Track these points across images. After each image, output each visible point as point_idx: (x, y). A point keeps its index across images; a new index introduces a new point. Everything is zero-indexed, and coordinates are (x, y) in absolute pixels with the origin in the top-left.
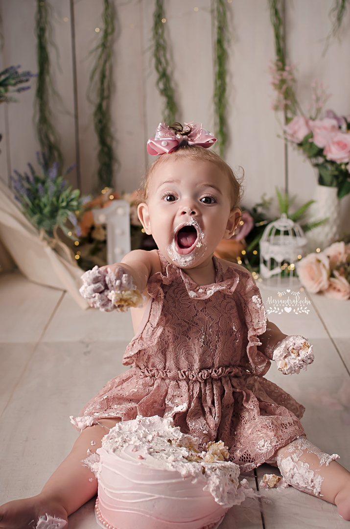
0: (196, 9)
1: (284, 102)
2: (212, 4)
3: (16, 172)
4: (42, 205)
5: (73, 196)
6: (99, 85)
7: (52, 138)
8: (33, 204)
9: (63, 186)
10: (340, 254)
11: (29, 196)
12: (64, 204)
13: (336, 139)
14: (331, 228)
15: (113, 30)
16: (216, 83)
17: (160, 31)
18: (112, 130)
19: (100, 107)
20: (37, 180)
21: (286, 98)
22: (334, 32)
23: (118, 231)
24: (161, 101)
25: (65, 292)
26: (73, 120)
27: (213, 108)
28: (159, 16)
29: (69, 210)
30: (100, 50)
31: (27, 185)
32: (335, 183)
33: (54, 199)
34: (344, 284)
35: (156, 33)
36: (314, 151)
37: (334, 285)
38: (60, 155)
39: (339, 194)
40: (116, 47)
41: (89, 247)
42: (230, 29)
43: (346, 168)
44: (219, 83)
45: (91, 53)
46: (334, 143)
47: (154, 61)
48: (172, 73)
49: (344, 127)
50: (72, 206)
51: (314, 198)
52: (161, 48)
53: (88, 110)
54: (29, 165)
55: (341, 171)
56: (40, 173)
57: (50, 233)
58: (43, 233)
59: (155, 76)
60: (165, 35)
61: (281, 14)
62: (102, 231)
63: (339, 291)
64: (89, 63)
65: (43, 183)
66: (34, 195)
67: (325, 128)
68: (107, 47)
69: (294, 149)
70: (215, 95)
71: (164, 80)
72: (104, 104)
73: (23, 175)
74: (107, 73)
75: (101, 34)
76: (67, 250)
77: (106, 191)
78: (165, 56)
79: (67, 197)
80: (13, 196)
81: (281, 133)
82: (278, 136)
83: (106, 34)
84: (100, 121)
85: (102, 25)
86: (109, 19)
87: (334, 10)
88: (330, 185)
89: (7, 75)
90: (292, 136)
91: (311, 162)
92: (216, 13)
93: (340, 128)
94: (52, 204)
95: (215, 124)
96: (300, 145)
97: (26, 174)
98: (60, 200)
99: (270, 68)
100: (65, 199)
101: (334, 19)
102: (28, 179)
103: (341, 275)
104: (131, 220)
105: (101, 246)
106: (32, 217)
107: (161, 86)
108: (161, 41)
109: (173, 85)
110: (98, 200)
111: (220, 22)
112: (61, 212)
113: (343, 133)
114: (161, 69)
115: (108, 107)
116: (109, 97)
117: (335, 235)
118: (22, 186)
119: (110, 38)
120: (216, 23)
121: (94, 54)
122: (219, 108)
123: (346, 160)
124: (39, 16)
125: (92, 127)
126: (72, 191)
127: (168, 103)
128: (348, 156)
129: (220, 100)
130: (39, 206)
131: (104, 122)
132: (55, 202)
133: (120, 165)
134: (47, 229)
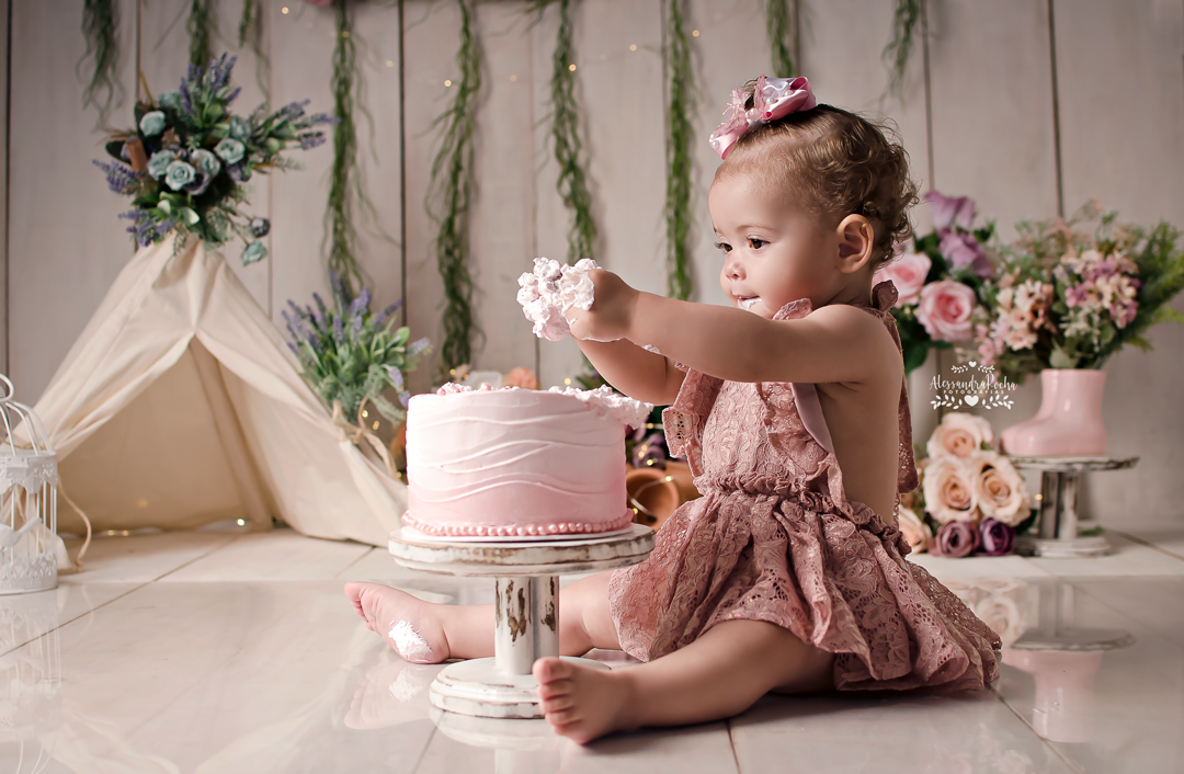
0: (633, 48)
2: (664, 38)
3: (291, 303)
4: (338, 360)
5: (397, 339)
6: (448, 184)
8: (321, 359)
11: (314, 345)
12: (381, 351)
15: (478, 83)
16: (670, 180)
17: (565, 86)
18: (472, 271)
19: (450, 223)
20: (330, 320)
22: (892, 86)
24: (566, 216)
26: (398, 252)
27: (664, 227)
28: (564, 58)
29: (390, 362)
30: (452, 118)
31: (308, 326)
33: (362, 346)
35: (558, 90)
40: (481, 117)
42: (697, 83)
44: (675, 182)
45: (435, 122)
47: (553, 140)
48: (588, 163)
50: (395, 354)
52: (566, 116)
53: (427, 233)
54: (316, 296)
56: (336, 310)
57: (351, 415)
58: (338, 415)
59: (554, 169)
60: (575, 94)
61: (792, 57)
64: (429, 145)
66: (324, 344)
68: (464, 114)
70: (669, 205)
71: (571, 176)
72: (458, 221)
73: (304, 310)
74: (465, 163)
75: (456, 90)
77: (459, 369)
78: (573, 130)
79: (386, 341)
80: (284, 345)
83: (464, 91)
84: (449, 253)
85: (458, 75)
86: (470, 65)
87: (891, 46)
89: (284, 118)
92: (670, 53)
94: (358, 355)
95: (669, 258)
97: (309, 308)
98: (374, 345)
100: (382, 342)
101: (891, 63)
102: (313, 319)
106: (317, 382)
107: (566, 188)
108: (568, 106)
109: (588, 186)
111: (676, 70)
112: (373, 368)
114: (565, 155)
115: (465, 228)
116: (466, 208)
118: (303, 328)
119: (470, 97)
120: (671, 73)
121: (441, 125)
122: (677, 230)
123: (914, 301)
124: (338, 58)
125: (434, 264)
126: (394, 330)
127: (579, 219)
128: (918, 294)
129: (677, 214)
130: (332, 362)
131: (457, 253)
132: (364, 350)
133: (484, 338)
134: (346, 406)
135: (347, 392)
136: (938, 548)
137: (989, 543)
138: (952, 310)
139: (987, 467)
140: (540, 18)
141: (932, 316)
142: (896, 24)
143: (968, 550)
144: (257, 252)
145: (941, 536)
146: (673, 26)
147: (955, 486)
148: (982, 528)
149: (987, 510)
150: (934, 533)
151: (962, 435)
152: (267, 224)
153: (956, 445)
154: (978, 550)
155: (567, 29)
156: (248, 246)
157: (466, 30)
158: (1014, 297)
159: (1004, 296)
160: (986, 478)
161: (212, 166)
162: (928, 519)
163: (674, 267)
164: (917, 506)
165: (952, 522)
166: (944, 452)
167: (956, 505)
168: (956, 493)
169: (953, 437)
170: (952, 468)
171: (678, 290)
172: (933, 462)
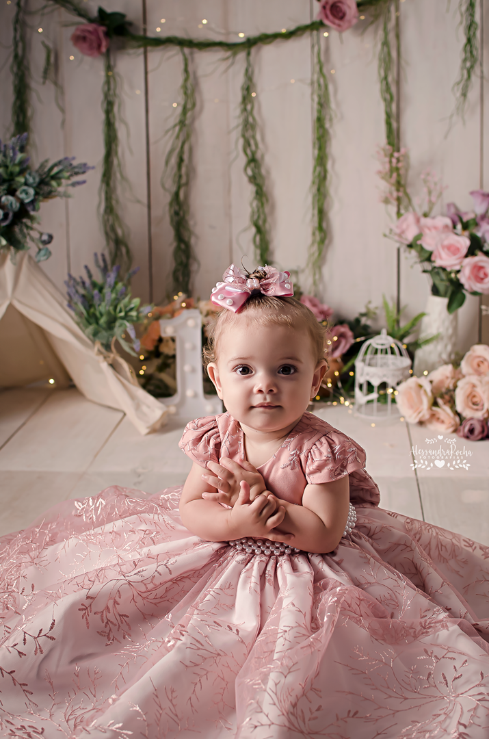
0: (293, 81)
1: (395, 194)
2: (313, 75)
3: (69, 275)
4: (98, 314)
5: (132, 306)
6: (175, 169)
7: (120, 232)
8: (88, 313)
9: (122, 294)
10: (447, 378)
11: (83, 304)
12: (122, 314)
13: (446, 243)
14: (446, 346)
15: (194, 105)
16: (315, 169)
17: (249, 107)
18: (191, 223)
19: (177, 194)
20: (94, 285)
21: (398, 190)
22: (458, 109)
23: (188, 346)
24: (250, 189)
25: (125, 413)
26: (145, 210)
27: (310, 199)
29: (128, 321)
30: (177, 129)
31: (82, 291)
32: (449, 293)
33: (111, 309)
34: (448, 415)
35: (244, 109)
36: (426, 255)
37: (437, 416)
38: (128, 252)
39: (450, 307)
40: (198, 124)
41: (157, 362)
42: (333, 105)
43: (456, 276)
44: (318, 169)
45: (167, 132)
46: (443, 247)
47: (241, 141)
48: (263, 157)
49: (459, 226)
50: (132, 316)
51: (427, 311)
52: (249, 126)
53: (163, 200)
54: (86, 267)
55: (451, 281)
56: (98, 277)
57: (107, 347)
58: (98, 346)
59: (243, 160)
60: (255, 112)
61: (393, 89)
62: (170, 344)
63: (443, 422)
64: (164, 144)
65: (101, 289)
66: (88, 302)
67: (435, 228)
68: (185, 125)
69: (406, 250)
70: (313, 183)
71: (252, 165)
72: (182, 193)
73: (79, 280)
74: (186, 157)
75: (180, 110)
76: (125, 365)
77: (179, 297)
78: (254, 137)
79: (126, 307)
80: (65, 303)
81: (388, 231)
82: (385, 235)
83: (185, 110)
84: (177, 213)
85: (181, 99)
86: (189, 93)
87: (458, 83)
88: (444, 296)
89: (60, 167)
90: (400, 235)
92: (316, 85)
93: (454, 227)
94: (109, 314)
95: (313, 218)
96: (410, 246)
97: (81, 278)
98: (118, 310)
99: (378, 152)
100: (123, 309)
101: (458, 94)
102: (84, 283)
103: (445, 403)
105: (170, 361)
106: (86, 327)
107: (250, 172)
108: (251, 120)
109: (263, 171)
110: (169, 308)
111: (319, 97)
112: (117, 324)
113: (457, 234)
114: (249, 152)
115: (187, 196)
116: (187, 184)
117: (450, 355)
118: (77, 292)
119: (189, 114)
120: (316, 99)
121: (170, 133)
122: (319, 201)
123: (457, 268)
124: (106, 88)
125: (167, 219)
126: (131, 299)
127: (257, 193)
128: (461, 263)
129: (319, 190)
130: (94, 315)
131: (181, 213)
132: (112, 312)
133: (199, 264)
134: (104, 342)
135: (104, 334)
136: (462, 433)
138: (482, 275)
140: (233, 64)
141: (469, 278)
142: (462, 68)
143: (480, 437)
144: (45, 255)
145: (464, 428)
146: (317, 68)
147: (474, 396)
150: (461, 424)
151: (481, 359)
152: (51, 237)
153: (479, 365)
154: (486, 437)
155: (250, 70)
156: (40, 250)
157: (186, 71)
161: (14, 206)
162: (458, 414)
163: (316, 224)
164: (452, 402)
165: (472, 419)
166: (471, 371)
167: (475, 407)
168: (475, 400)
169: (477, 360)
170: (474, 386)
171: (318, 238)
172: (464, 376)
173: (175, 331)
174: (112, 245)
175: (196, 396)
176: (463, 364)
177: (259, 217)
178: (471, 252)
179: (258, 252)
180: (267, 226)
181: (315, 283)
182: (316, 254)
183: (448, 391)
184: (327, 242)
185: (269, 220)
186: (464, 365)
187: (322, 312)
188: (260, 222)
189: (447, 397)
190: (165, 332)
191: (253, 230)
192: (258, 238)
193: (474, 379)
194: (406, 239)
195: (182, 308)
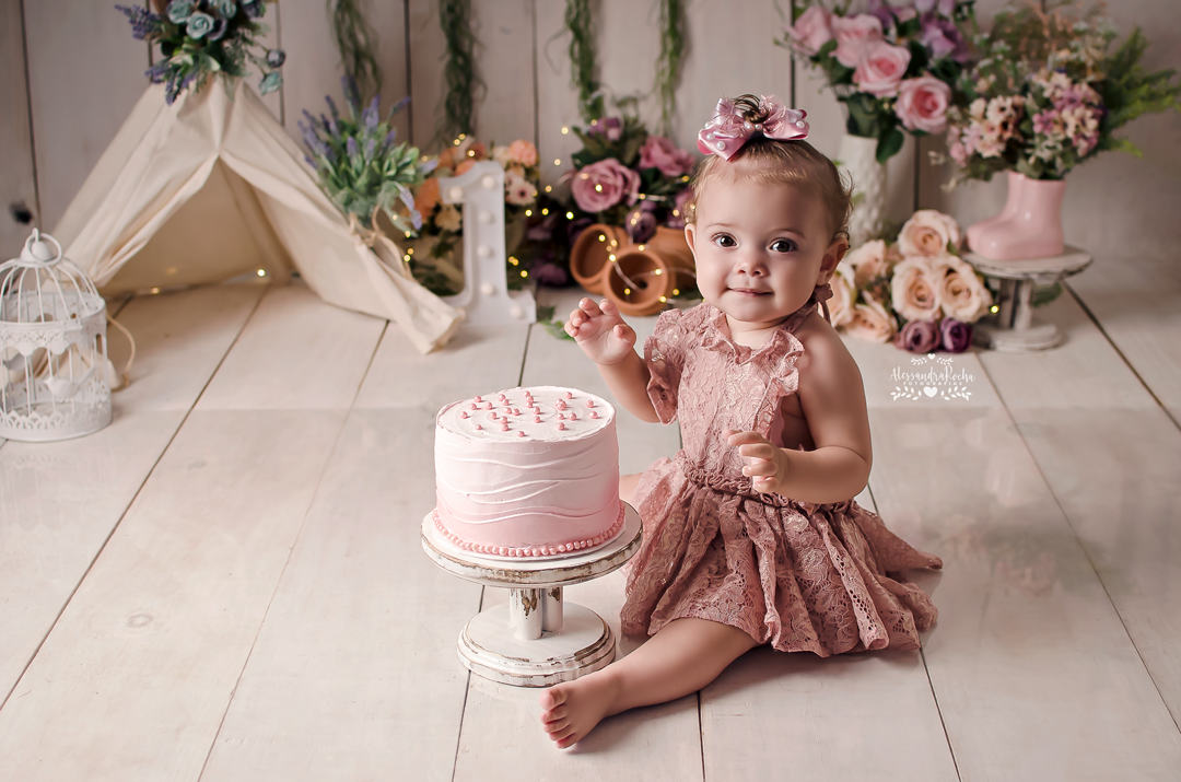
3: (305, 113)
4: (353, 173)
5: (407, 160)
7: (361, 39)
8: (336, 170)
9: (389, 143)
10: (877, 260)
11: (329, 156)
12: (392, 172)
13: (875, 56)
14: (870, 211)
18: (473, 24)
20: (342, 127)
23: (483, 217)
25: (388, 322)
29: (400, 182)
31: (324, 136)
32: (876, 132)
33: (375, 164)
34: (880, 315)
36: (840, 74)
37: (863, 317)
38: (375, 70)
39: (881, 154)
41: (432, 242)
43: (890, 108)
46: (871, 63)
49: (893, 31)
50: (406, 175)
54: (328, 99)
55: (882, 114)
56: (348, 112)
57: (366, 221)
58: (354, 222)
62: (454, 214)
63: (872, 326)
65: (354, 133)
66: (339, 154)
67: (857, 33)
69: (806, 66)
73: (319, 119)
76: (394, 249)
77: (461, 142)
79: (398, 161)
80: (301, 156)
81: (781, 38)
82: (777, 43)
84: (451, 9)
88: (868, 135)
90: (801, 43)
91: (836, 91)
93: (886, 31)
94: (371, 171)
95: (662, 18)
96: (816, 59)
97: (323, 116)
98: (385, 165)
100: (394, 165)
102: (327, 125)
103: (875, 299)
104: (507, 194)
105: (451, 240)
106: (333, 195)
110: (447, 157)
112: (385, 185)
113: (889, 42)
117: (875, 225)
118: (318, 137)
123: (892, 94)
125: (437, 19)
126: (405, 150)
128: (897, 87)
130: (347, 174)
131: (458, 9)
132: (377, 170)
133: (486, 88)
134: (362, 214)
135: (361, 202)
136: (902, 343)
137: (948, 342)
138: (928, 105)
139: (951, 271)
141: (911, 110)
143: (929, 348)
144: (274, 84)
145: (906, 334)
147: (920, 288)
148: (942, 327)
149: (949, 312)
150: (900, 330)
151: (929, 232)
152: (283, 56)
153: (925, 241)
154: (939, 348)
156: (266, 76)
158: (986, 110)
159: (977, 107)
160: (950, 281)
161: (228, 11)
162: (894, 313)
163: (667, 26)
164: (886, 297)
165: (917, 321)
166: (914, 249)
167: (921, 304)
168: (921, 293)
169: (922, 234)
170: (919, 273)
171: (670, 46)
172: (902, 258)
173: (464, 195)
174: (351, 59)
175: (495, 292)
176: (902, 238)
177: (578, 15)
178: (913, 71)
179: (577, 69)
180: (591, 27)
181: (665, 116)
182: (667, 73)
183: (879, 279)
184: (683, 53)
185: (594, 19)
186: (904, 243)
187: (680, 162)
188: (582, 24)
189: (878, 289)
190: (449, 197)
191: (570, 35)
192: (577, 48)
193: (919, 262)
194: (810, 49)
195: (468, 157)
